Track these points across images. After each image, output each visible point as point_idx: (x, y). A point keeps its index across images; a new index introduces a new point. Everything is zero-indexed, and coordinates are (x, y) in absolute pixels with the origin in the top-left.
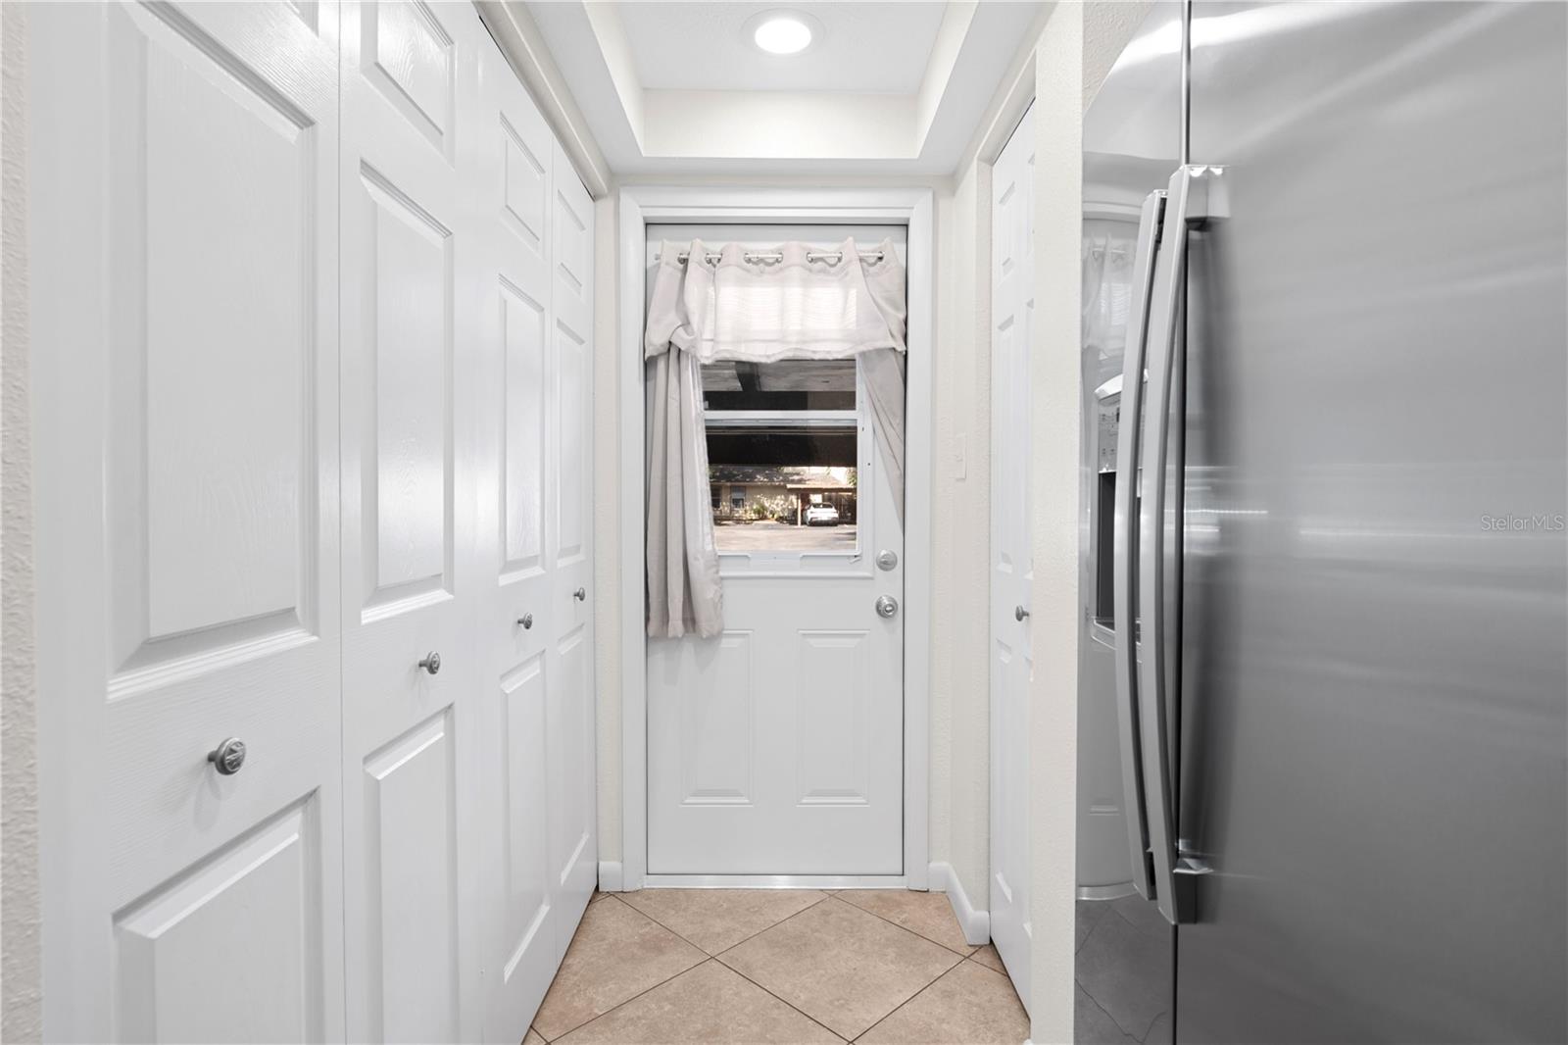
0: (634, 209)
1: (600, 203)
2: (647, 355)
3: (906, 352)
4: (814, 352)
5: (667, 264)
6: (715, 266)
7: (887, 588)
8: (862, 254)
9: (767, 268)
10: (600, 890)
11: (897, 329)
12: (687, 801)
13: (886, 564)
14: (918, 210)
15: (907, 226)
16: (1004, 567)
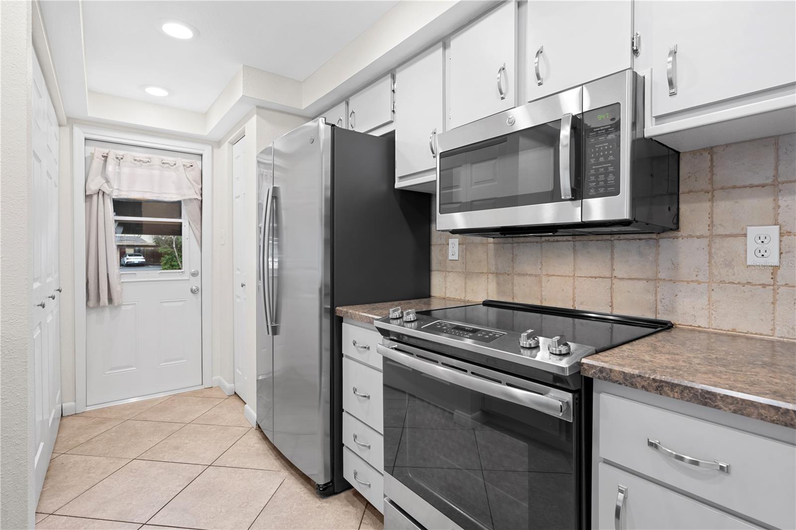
0: (79, 134)
1: (62, 128)
2: (87, 194)
3: (202, 200)
4: (165, 198)
5: (97, 157)
6: (120, 160)
7: (195, 283)
8: (184, 164)
9: (144, 164)
10: (63, 415)
11: (199, 192)
12: (106, 373)
13: (194, 275)
14: (206, 151)
15: (202, 155)
16: (238, 272)
